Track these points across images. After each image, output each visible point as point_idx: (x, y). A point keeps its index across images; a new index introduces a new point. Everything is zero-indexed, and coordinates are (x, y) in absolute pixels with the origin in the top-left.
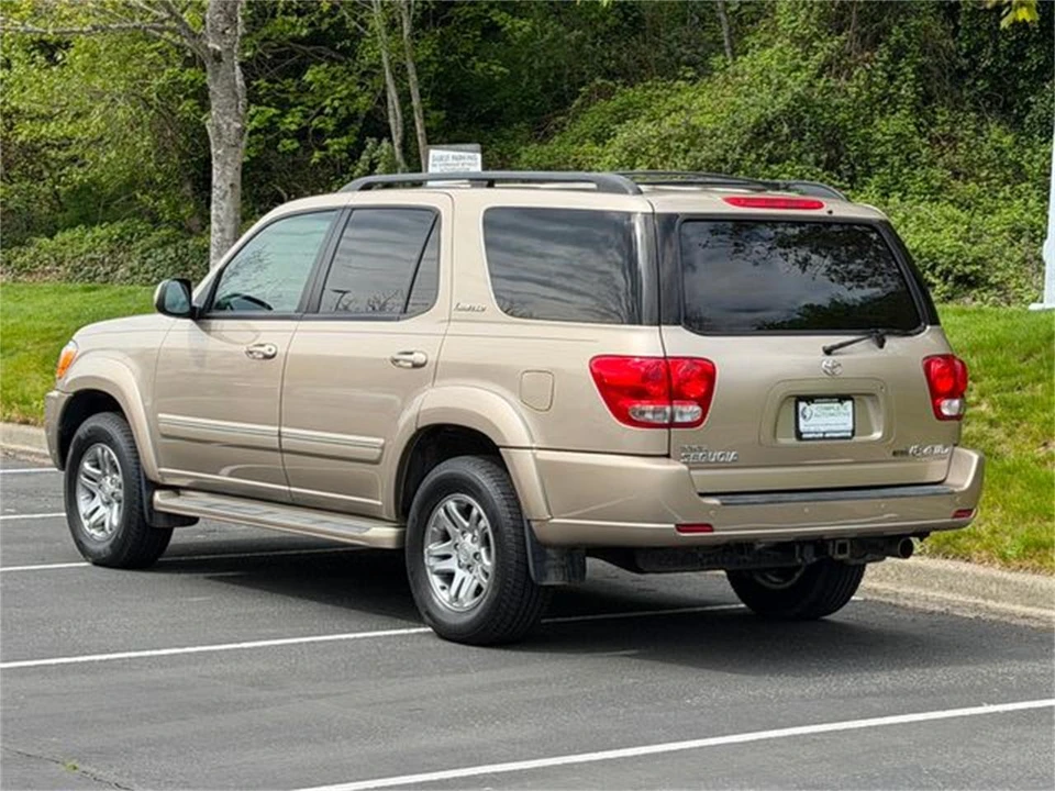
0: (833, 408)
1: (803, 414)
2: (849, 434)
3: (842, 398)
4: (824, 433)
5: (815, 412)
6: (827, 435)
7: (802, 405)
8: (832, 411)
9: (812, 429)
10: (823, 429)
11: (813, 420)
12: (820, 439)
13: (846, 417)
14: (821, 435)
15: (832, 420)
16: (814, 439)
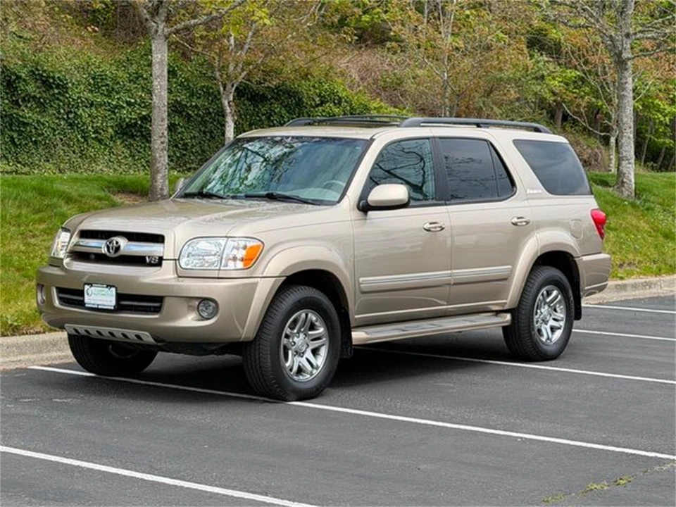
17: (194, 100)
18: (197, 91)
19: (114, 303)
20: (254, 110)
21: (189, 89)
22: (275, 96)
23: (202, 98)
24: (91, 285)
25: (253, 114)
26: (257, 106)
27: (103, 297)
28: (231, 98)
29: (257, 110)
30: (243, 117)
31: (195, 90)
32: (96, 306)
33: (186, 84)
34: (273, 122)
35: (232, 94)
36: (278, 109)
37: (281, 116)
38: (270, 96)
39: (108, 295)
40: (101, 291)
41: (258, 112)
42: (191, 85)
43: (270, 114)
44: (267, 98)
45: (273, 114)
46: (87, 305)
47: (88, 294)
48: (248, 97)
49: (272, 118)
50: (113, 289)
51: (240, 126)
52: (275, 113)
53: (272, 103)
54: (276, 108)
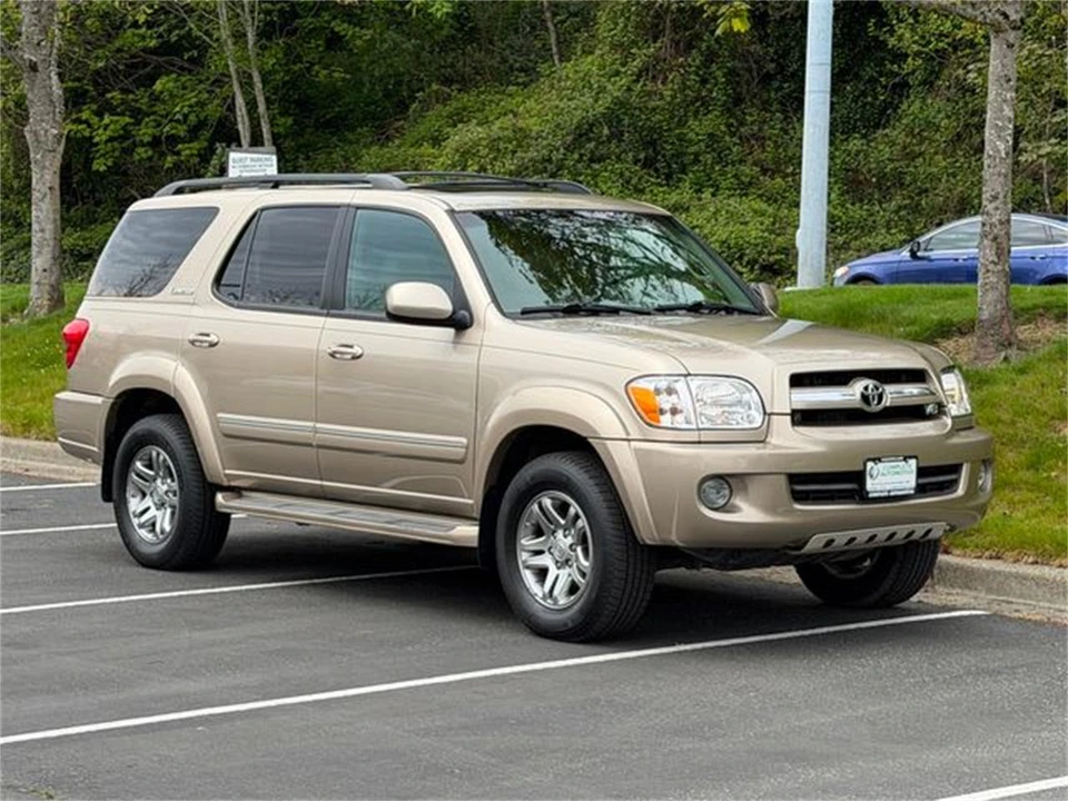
19: (913, 483)
24: (877, 460)
27: (896, 476)
32: (886, 494)
39: (906, 472)
40: (893, 467)
46: (871, 495)
47: (871, 476)
50: (913, 462)
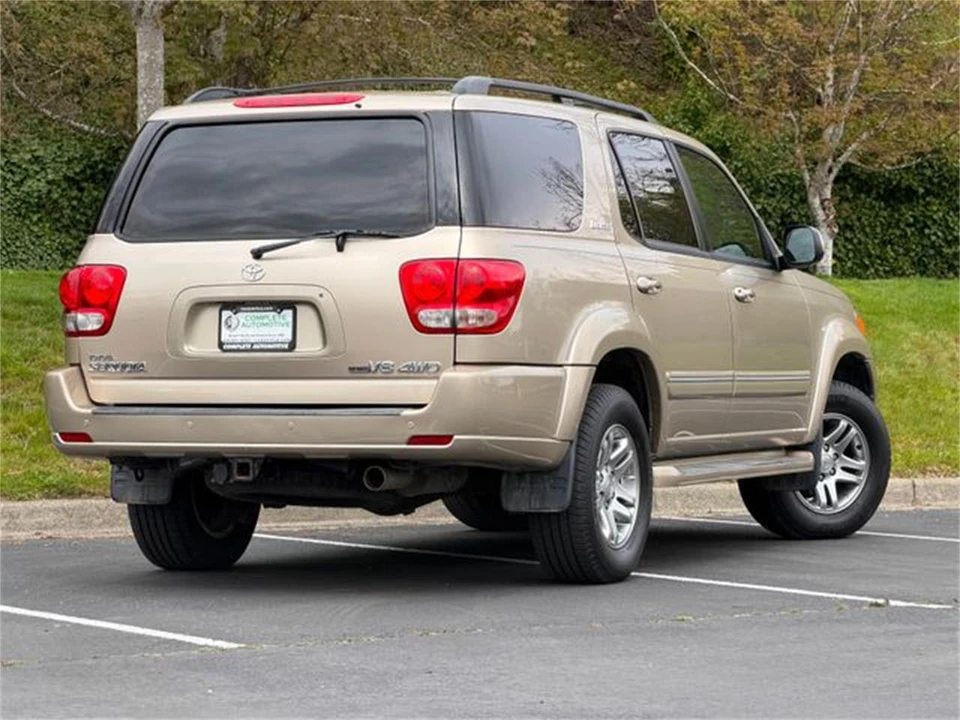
0: (267, 317)
1: (226, 323)
2: (286, 346)
3: (280, 305)
4: (252, 344)
5: (242, 321)
6: (255, 347)
7: (226, 314)
8: (266, 321)
9: (239, 339)
10: (252, 340)
11: (240, 331)
12: (245, 350)
13: (285, 327)
14: (249, 346)
15: (265, 330)
16: (238, 350)
17: (761, 200)
18: (766, 184)
20: (891, 216)
21: (749, 180)
22: (935, 189)
23: (778, 197)
25: (890, 223)
26: (899, 210)
28: (828, 193)
29: (896, 216)
30: (868, 230)
31: (763, 182)
33: (745, 171)
34: (929, 239)
35: (830, 186)
36: (941, 214)
37: (948, 227)
38: (921, 190)
41: (899, 221)
42: (755, 172)
43: (925, 223)
44: (916, 192)
45: (929, 223)
48: (878, 193)
49: (927, 231)
51: (861, 247)
52: (935, 221)
53: (928, 203)
54: (935, 212)
